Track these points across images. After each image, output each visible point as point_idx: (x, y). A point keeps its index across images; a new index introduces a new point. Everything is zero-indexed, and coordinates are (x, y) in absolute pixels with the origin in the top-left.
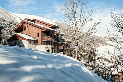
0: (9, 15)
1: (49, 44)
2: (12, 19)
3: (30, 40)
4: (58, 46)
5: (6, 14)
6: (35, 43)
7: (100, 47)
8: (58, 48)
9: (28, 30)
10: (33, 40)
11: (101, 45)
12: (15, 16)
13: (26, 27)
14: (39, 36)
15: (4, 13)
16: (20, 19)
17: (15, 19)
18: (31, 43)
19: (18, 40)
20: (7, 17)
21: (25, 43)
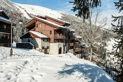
0: (12, 5)
1: (61, 42)
2: (16, 10)
3: (44, 38)
4: (69, 43)
5: (9, 5)
6: (48, 41)
7: (110, 41)
8: (69, 45)
9: (40, 27)
10: (46, 38)
11: (112, 39)
12: (19, 6)
13: (38, 25)
14: (51, 34)
15: (7, 4)
16: (24, 10)
17: (19, 10)
18: (44, 41)
19: (31, 37)
20: (11, 8)
21: (39, 41)
